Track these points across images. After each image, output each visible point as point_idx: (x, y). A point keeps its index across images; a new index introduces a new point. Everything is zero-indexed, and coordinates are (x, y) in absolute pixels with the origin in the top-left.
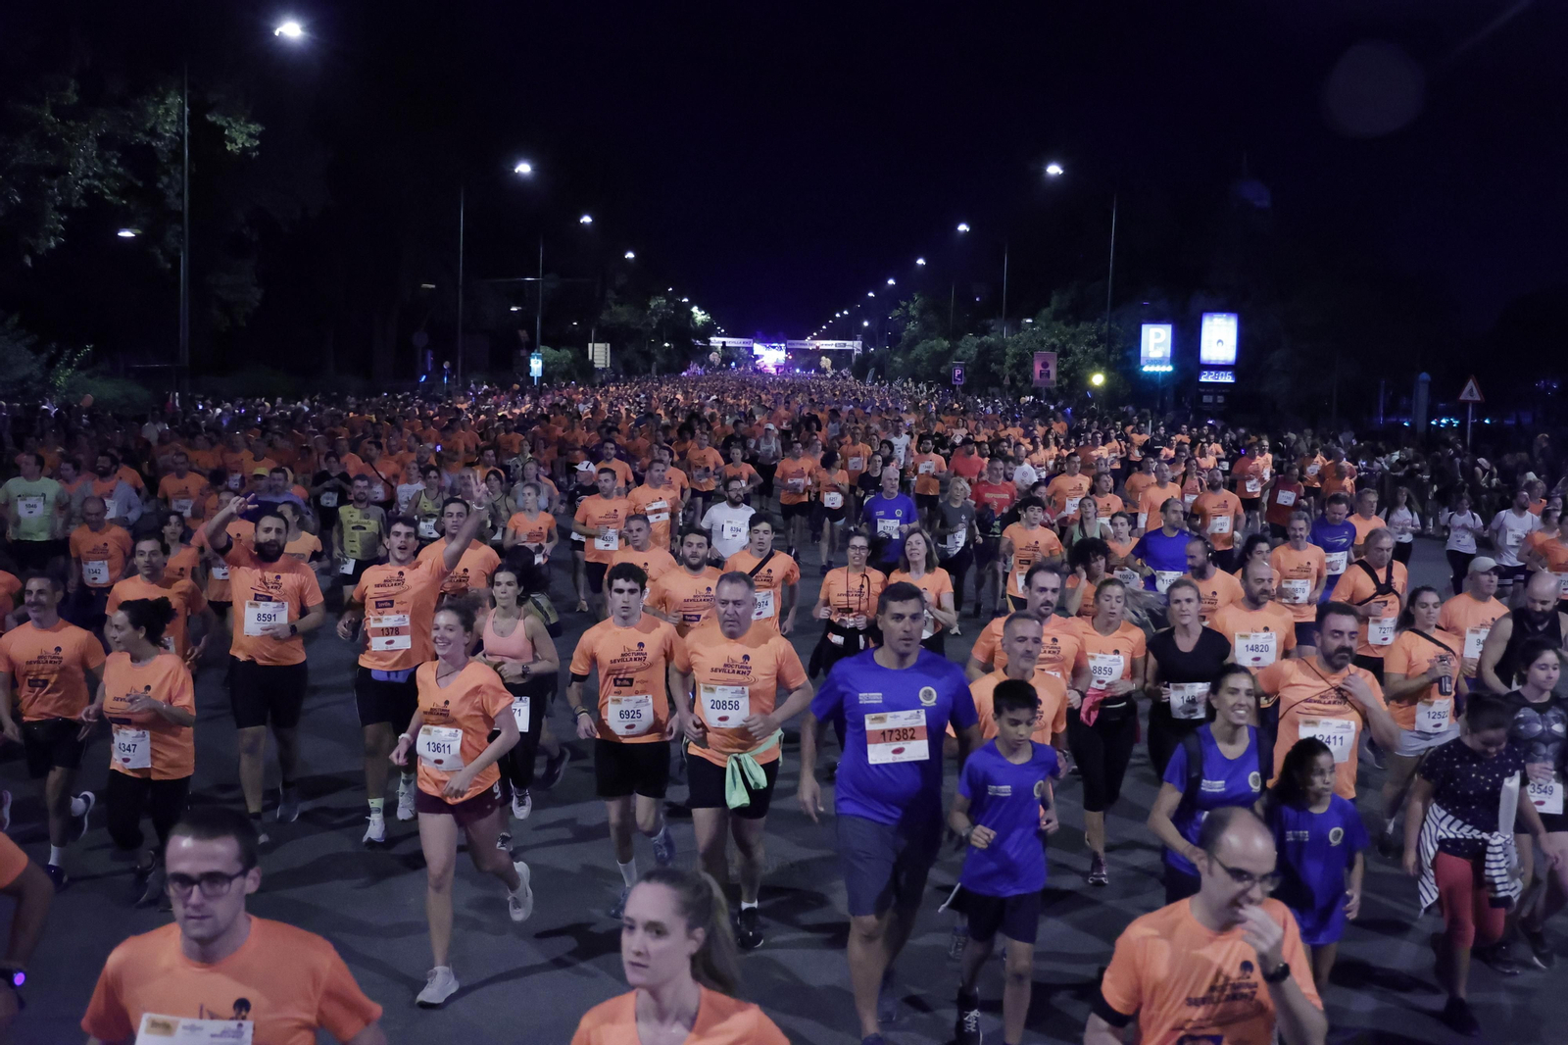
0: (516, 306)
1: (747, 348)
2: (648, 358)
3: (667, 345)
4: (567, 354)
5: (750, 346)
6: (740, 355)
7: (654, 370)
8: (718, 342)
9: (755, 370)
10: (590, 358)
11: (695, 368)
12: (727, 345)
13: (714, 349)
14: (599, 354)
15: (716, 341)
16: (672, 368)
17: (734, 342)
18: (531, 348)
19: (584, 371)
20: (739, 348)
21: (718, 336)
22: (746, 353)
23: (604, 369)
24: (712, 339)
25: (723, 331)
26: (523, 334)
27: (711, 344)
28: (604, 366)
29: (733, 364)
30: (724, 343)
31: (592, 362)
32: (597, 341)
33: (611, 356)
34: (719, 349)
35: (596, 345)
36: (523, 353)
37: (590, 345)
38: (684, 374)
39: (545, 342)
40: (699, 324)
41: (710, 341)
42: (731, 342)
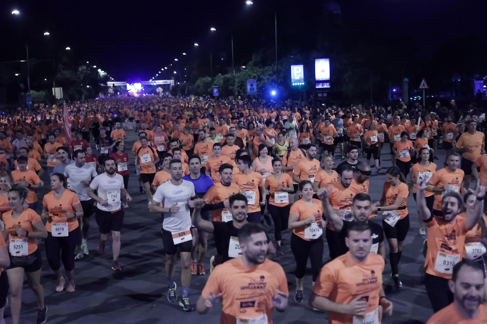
0: (17, 73)
1: (124, 86)
2: (80, 93)
3: (88, 86)
4: (43, 93)
5: (125, 85)
6: (121, 89)
7: (83, 97)
8: (111, 84)
9: (129, 95)
10: (54, 94)
11: (101, 96)
12: (115, 85)
13: (110, 87)
14: (58, 92)
15: (110, 84)
16: (92, 96)
17: (118, 84)
18: (26, 90)
19: (52, 100)
20: (120, 86)
21: (111, 81)
22: (124, 88)
23: (60, 99)
24: (108, 83)
25: (113, 79)
26: (22, 85)
27: (108, 85)
28: (60, 98)
29: (118, 93)
30: (114, 84)
31: (55, 96)
32: (56, 86)
33: (63, 93)
34: (112, 87)
35: (56, 89)
36: (23, 94)
37: (53, 89)
38: (97, 99)
39: (33, 88)
40: (102, 76)
41: (107, 84)
42: (117, 84)
